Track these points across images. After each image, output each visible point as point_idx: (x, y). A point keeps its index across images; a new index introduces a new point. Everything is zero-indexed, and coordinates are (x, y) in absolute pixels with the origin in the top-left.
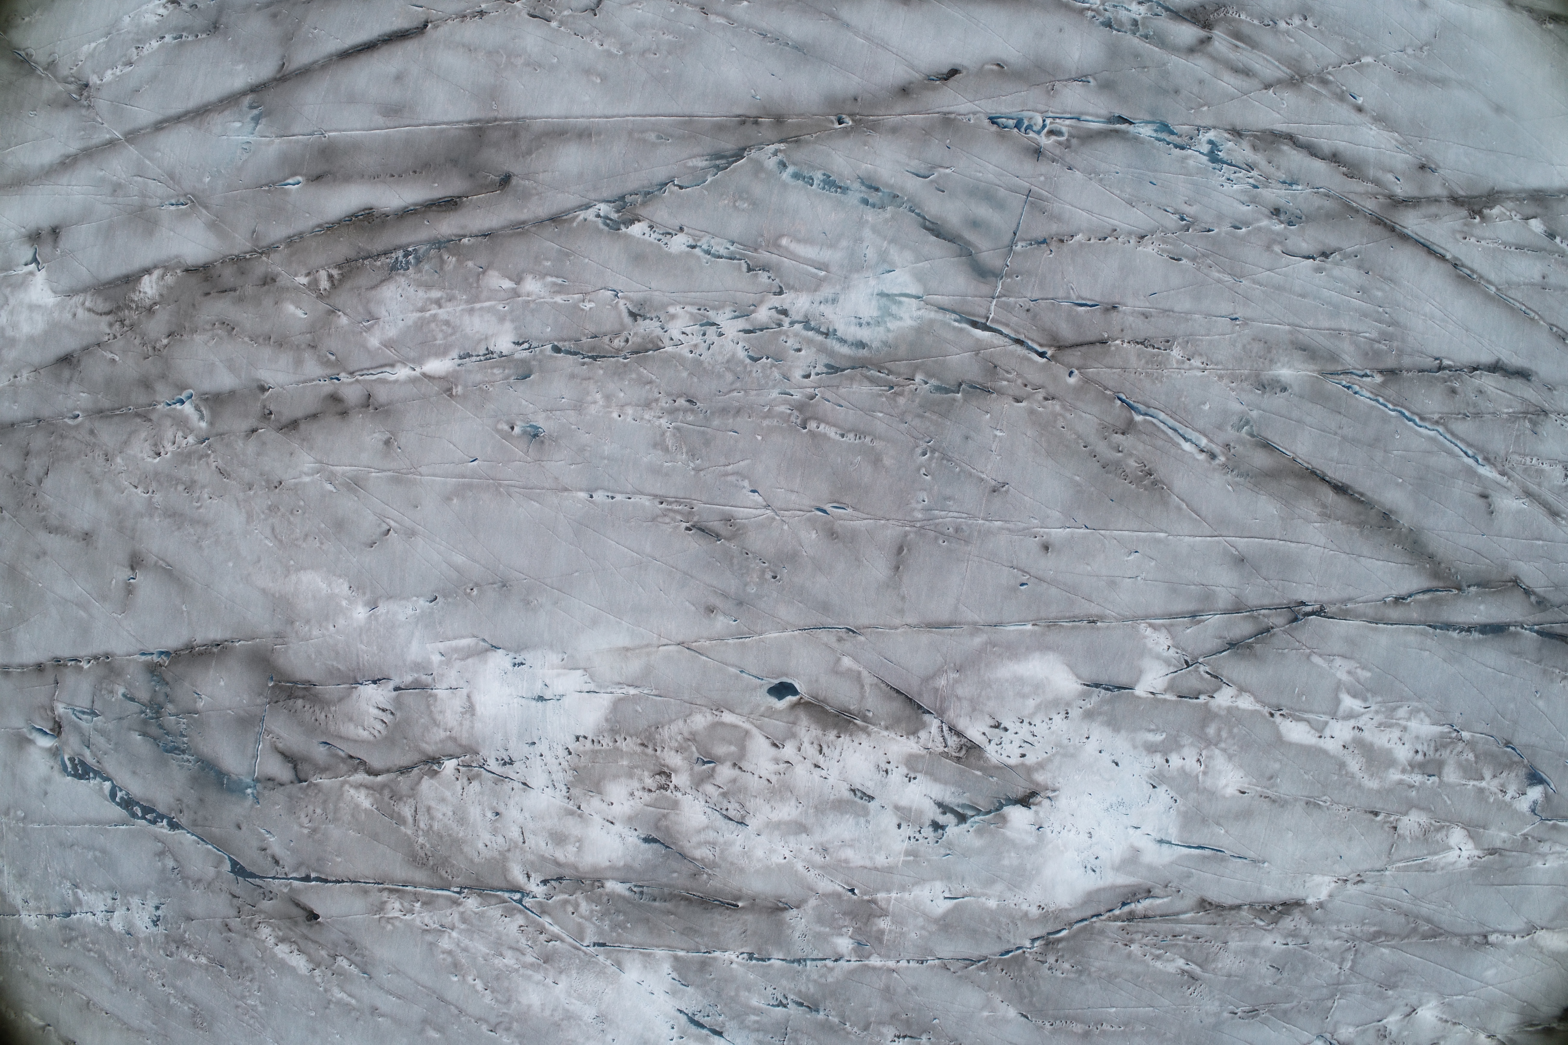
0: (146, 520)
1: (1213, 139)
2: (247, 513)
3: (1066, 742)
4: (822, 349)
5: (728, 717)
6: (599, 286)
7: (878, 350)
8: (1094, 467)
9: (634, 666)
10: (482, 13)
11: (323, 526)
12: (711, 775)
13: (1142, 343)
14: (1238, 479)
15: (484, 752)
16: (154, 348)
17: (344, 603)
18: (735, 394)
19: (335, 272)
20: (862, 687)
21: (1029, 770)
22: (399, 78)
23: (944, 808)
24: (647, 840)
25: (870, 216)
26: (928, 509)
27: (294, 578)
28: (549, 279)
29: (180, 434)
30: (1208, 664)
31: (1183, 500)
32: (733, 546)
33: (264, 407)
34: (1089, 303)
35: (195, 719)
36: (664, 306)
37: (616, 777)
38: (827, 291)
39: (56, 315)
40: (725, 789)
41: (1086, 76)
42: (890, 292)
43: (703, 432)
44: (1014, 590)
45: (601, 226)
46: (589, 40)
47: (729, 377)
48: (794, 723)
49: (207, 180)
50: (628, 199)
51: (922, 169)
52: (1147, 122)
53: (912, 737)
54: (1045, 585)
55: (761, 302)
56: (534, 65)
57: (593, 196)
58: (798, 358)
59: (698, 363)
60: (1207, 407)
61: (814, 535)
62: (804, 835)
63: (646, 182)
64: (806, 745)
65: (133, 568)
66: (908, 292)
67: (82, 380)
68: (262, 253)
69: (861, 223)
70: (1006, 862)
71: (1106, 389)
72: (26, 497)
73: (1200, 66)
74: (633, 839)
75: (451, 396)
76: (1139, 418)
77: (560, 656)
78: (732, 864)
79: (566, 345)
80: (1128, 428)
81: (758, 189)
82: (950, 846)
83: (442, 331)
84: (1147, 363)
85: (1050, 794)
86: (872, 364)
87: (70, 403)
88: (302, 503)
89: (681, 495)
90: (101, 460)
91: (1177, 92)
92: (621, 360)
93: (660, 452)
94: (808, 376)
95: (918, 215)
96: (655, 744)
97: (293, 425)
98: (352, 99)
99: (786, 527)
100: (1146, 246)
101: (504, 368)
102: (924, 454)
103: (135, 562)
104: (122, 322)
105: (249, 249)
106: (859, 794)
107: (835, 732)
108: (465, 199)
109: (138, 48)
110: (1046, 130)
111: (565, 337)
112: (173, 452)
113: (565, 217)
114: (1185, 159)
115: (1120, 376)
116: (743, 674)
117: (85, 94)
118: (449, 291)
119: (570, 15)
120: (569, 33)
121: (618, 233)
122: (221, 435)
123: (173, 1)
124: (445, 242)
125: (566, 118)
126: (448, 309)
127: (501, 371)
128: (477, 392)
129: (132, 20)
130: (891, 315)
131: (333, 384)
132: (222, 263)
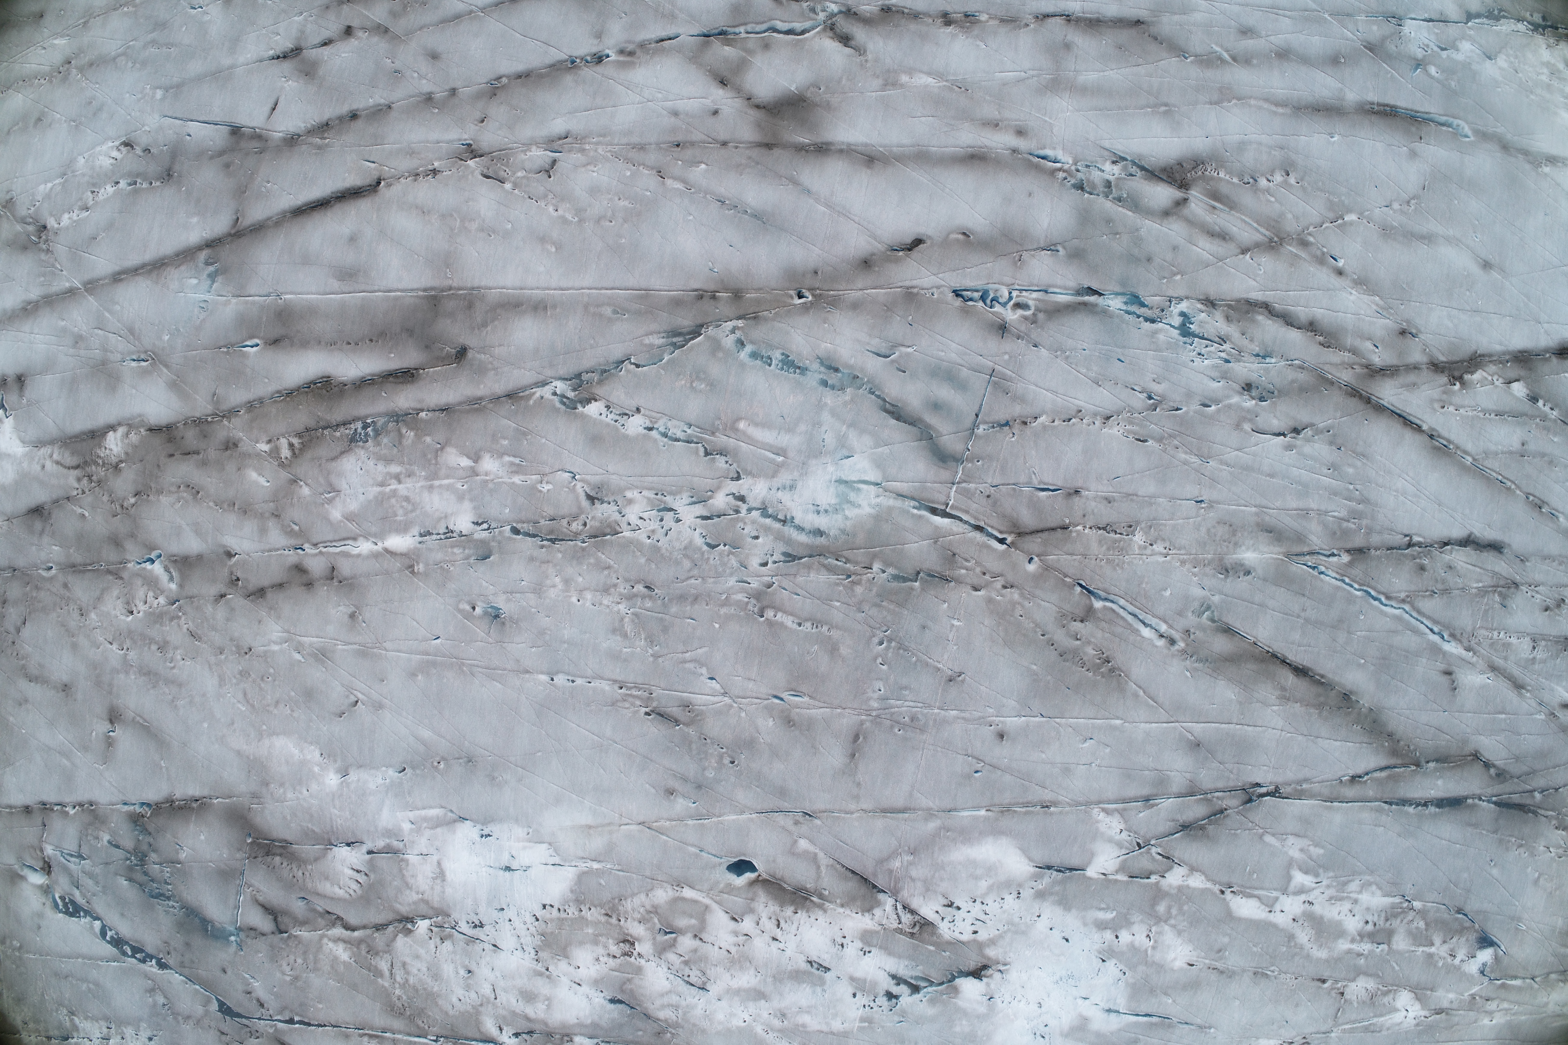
0: (122, 676)
1: (1185, 310)
2: (220, 676)
3: (1017, 920)
4: (779, 537)
5: (688, 893)
6: (557, 467)
7: (836, 538)
8: (1052, 654)
9: (597, 843)
10: (435, 172)
11: (293, 694)
12: (673, 944)
13: (1104, 529)
14: (1196, 665)
15: (455, 915)
16: (122, 506)
17: (316, 769)
18: (693, 581)
20: (818, 867)
21: (980, 946)
22: (353, 239)
23: (898, 980)
24: (613, 1001)
25: (829, 398)
26: (884, 699)
27: (266, 742)
28: (507, 459)
29: (151, 594)
30: (1160, 846)
31: (1140, 687)
32: (691, 731)
33: (232, 573)
34: (1051, 487)
35: (178, 869)
36: (621, 491)
37: (581, 943)
38: (785, 477)
39: (25, 465)
40: (687, 958)
41: (1055, 245)
42: (848, 479)
43: (661, 619)
44: (968, 777)
45: (558, 405)
46: (543, 204)
47: (687, 564)
48: (752, 900)
49: (167, 338)
50: (585, 377)
51: (883, 348)
52: (1117, 294)
53: (867, 914)
54: (999, 773)
55: (719, 488)
56: (488, 231)
57: (549, 373)
58: (756, 546)
59: (656, 549)
60: (1168, 593)
61: (771, 723)
62: (763, 1002)
63: (602, 360)
64: (764, 920)
65: (111, 722)
66: (867, 478)
67: (53, 533)
68: (223, 417)
69: (820, 406)
70: (958, 1029)
71: (1066, 576)
72: (6, 644)
73: (1175, 230)
74: (599, 999)
75: (413, 572)
76: (1098, 604)
77: (526, 830)
78: (694, 1025)
79: (525, 527)
80: (1087, 616)
81: (715, 370)
82: (903, 1014)
84: (1108, 549)
85: (1002, 968)
86: (829, 552)
87: (43, 555)
88: (272, 671)
89: (640, 680)
90: (76, 615)
91: (1149, 260)
92: (579, 544)
93: (619, 638)
94: (765, 564)
95: (878, 397)
96: (619, 915)
97: (260, 593)
98: (306, 261)
99: (743, 714)
100: (1111, 427)
101: (464, 548)
102: (881, 643)
103: (114, 717)
104: (90, 477)
105: (209, 412)
106: (815, 966)
107: (792, 908)
108: (421, 371)
109: (93, 192)
110: (1012, 303)
111: (523, 519)
112: (145, 611)
113: (521, 394)
114: (1156, 332)
115: (1081, 563)
116: (703, 853)
117: (44, 237)
118: (408, 466)
119: (524, 177)
120: (523, 197)
121: (575, 413)
122: (191, 598)
123: (127, 144)
124: (403, 416)
125: (521, 289)
126: (408, 485)
127: (461, 550)
128: (439, 571)
129: (87, 161)
130: (849, 502)
131: (298, 554)
132: (184, 424)
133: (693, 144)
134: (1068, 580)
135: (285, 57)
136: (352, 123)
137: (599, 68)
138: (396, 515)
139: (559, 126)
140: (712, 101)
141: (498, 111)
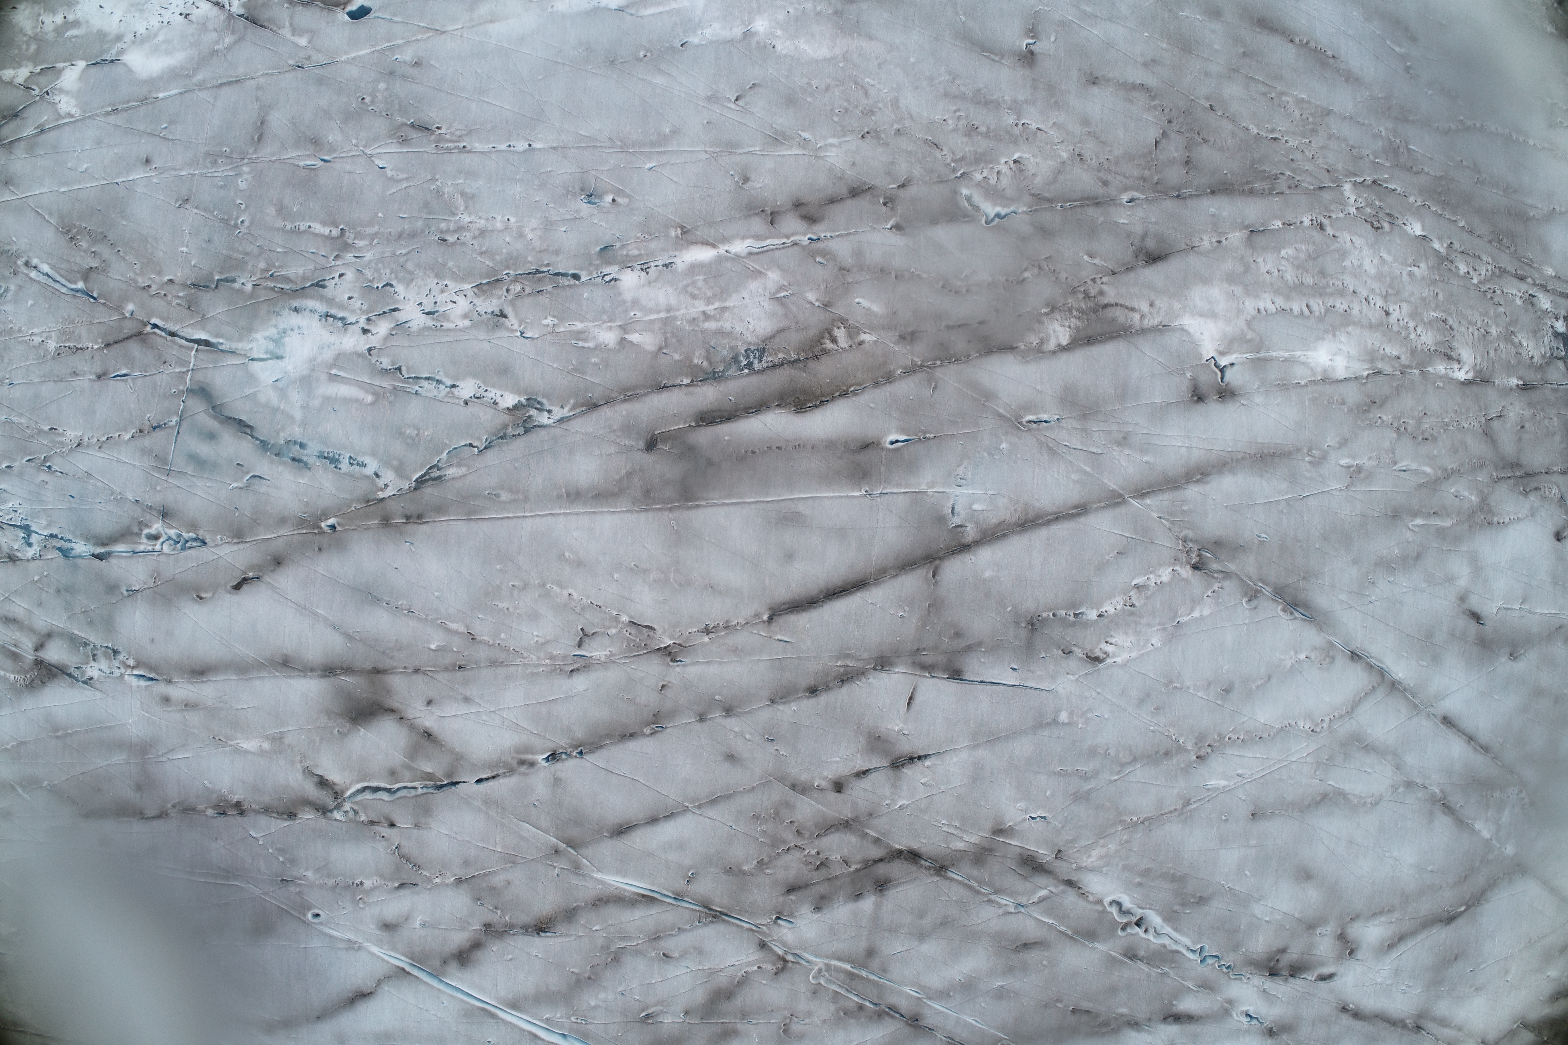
0: (1021, 97)
1: (29, 549)
2: (898, 108)
3: (137, 15)
4: (330, 301)
6: (539, 341)
7: (283, 307)
8: (112, 236)
9: (484, 10)
10: (707, 631)
11: (809, 99)
13: (78, 349)
14: (9, 248)
16: (1040, 268)
17: (779, 33)
18: (404, 252)
19: (829, 345)
20: (291, 25)
22: (790, 557)
25: (296, 432)
26: (239, 175)
27: (838, 51)
28: (591, 345)
29: (993, 181)
30: (33, 96)
31: (48, 221)
32: (400, 119)
33: (892, 209)
34: (119, 378)
36: (475, 325)
38: (328, 355)
39: (1177, 306)
41: (130, 596)
42: (275, 361)
43: (430, 213)
44: (171, 122)
45: (544, 401)
46: (584, 600)
47: (410, 266)
49: (1004, 445)
50: (521, 430)
51: (257, 484)
52: (80, 557)
54: (148, 131)
55: (386, 339)
56: (637, 570)
57: (557, 431)
58: (350, 290)
59: (439, 276)
60: (30, 303)
61: (330, 138)
65: (1032, 53)
66: (260, 363)
67: (1129, 236)
68: (922, 366)
69: (304, 424)
71: (104, 304)
72: (1180, 120)
73: (43, 621)
75: (682, 228)
76: (80, 285)
79: (566, 281)
80: (87, 274)
81: (398, 448)
83: (699, 289)
84: (73, 332)
86: (289, 294)
87: (1140, 213)
88: (835, 119)
89: (447, 156)
90: (1087, 154)
91: (58, 591)
92: (512, 272)
93: (468, 191)
94: (341, 275)
95: (257, 439)
97: (855, 192)
98: (841, 532)
99: (354, 141)
100: (76, 437)
101: (627, 255)
102: (242, 222)
103: (1029, 58)
104: (1087, 296)
105: (939, 371)
108: (693, 424)
109: (1132, 605)
110: (161, 540)
111: (568, 289)
112: (998, 163)
113: (583, 409)
114: (48, 526)
115: (94, 317)
116: (389, 17)
117: (1194, 556)
118: (697, 328)
119: (609, 628)
120: (607, 608)
121: (528, 394)
122: (941, 182)
123: (1097, 660)
124: (708, 378)
125: (594, 512)
126: (695, 310)
127: (631, 253)
128: (653, 231)
129: (1147, 641)
130: (274, 340)
131: (814, 233)
132: (969, 356)
133: (446, 669)
134: (102, 301)
135: (912, 759)
136: (812, 683)
137: (550, 745)
138: (705, 280)
139: (580, 683)
140: (433, 713)
141: (648, 698)
